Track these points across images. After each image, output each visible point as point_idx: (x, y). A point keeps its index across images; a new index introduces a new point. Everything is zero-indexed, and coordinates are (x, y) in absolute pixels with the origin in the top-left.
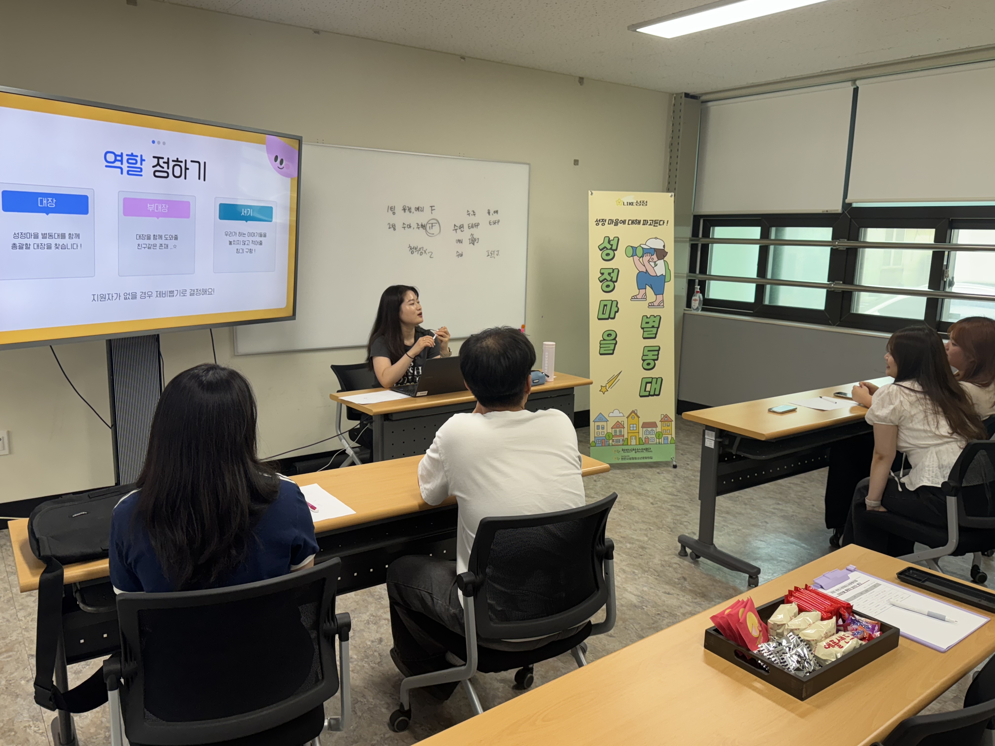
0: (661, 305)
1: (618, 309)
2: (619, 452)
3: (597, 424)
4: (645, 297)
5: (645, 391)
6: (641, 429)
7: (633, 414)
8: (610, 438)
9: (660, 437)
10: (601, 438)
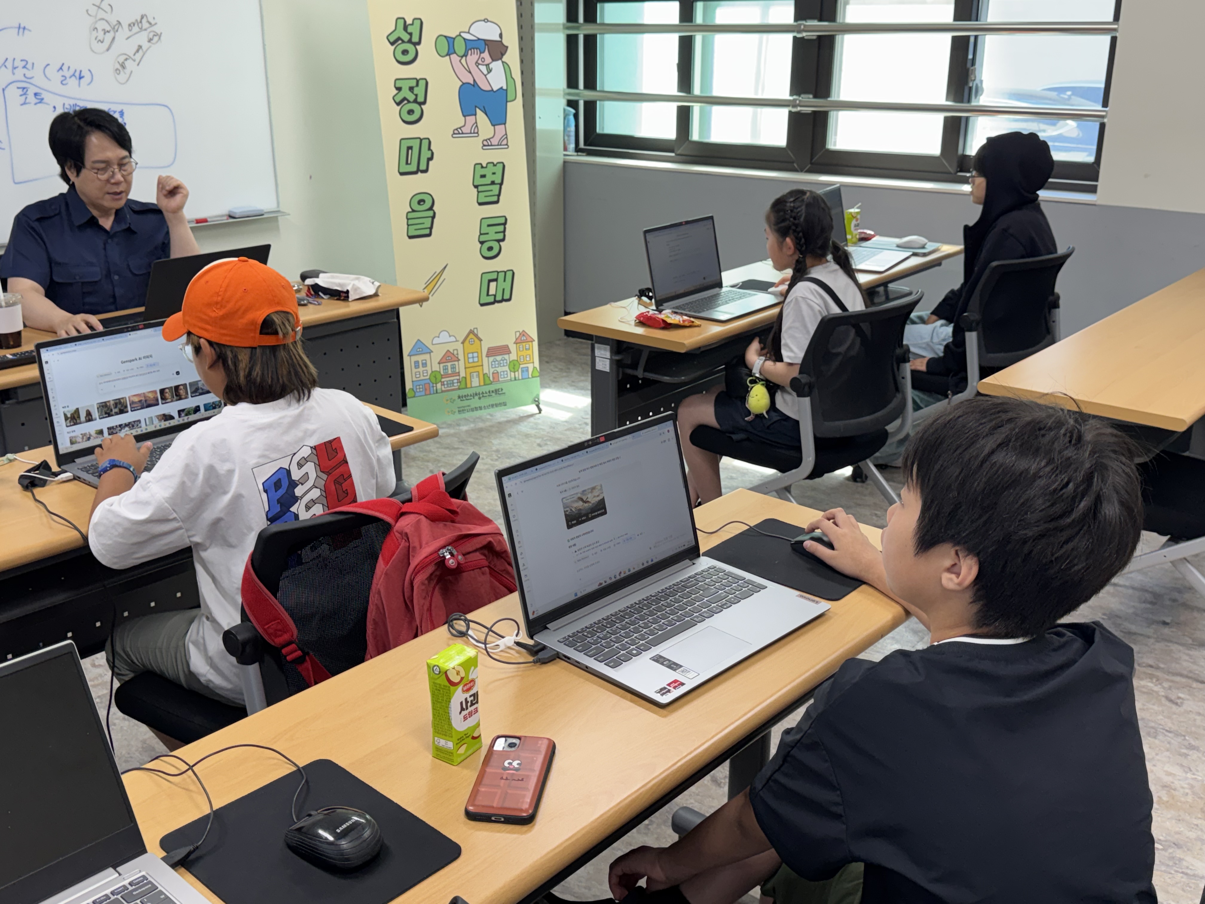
0: (503, 143)
1: (432, 154)
2: (454, 400)
3: (414, 359)
4: (476, 131)
5: (488, 295)
6: (485, 359)
7: (471, 336)
8: (438, 381)
9: (516, 369)
10: (422, 382)
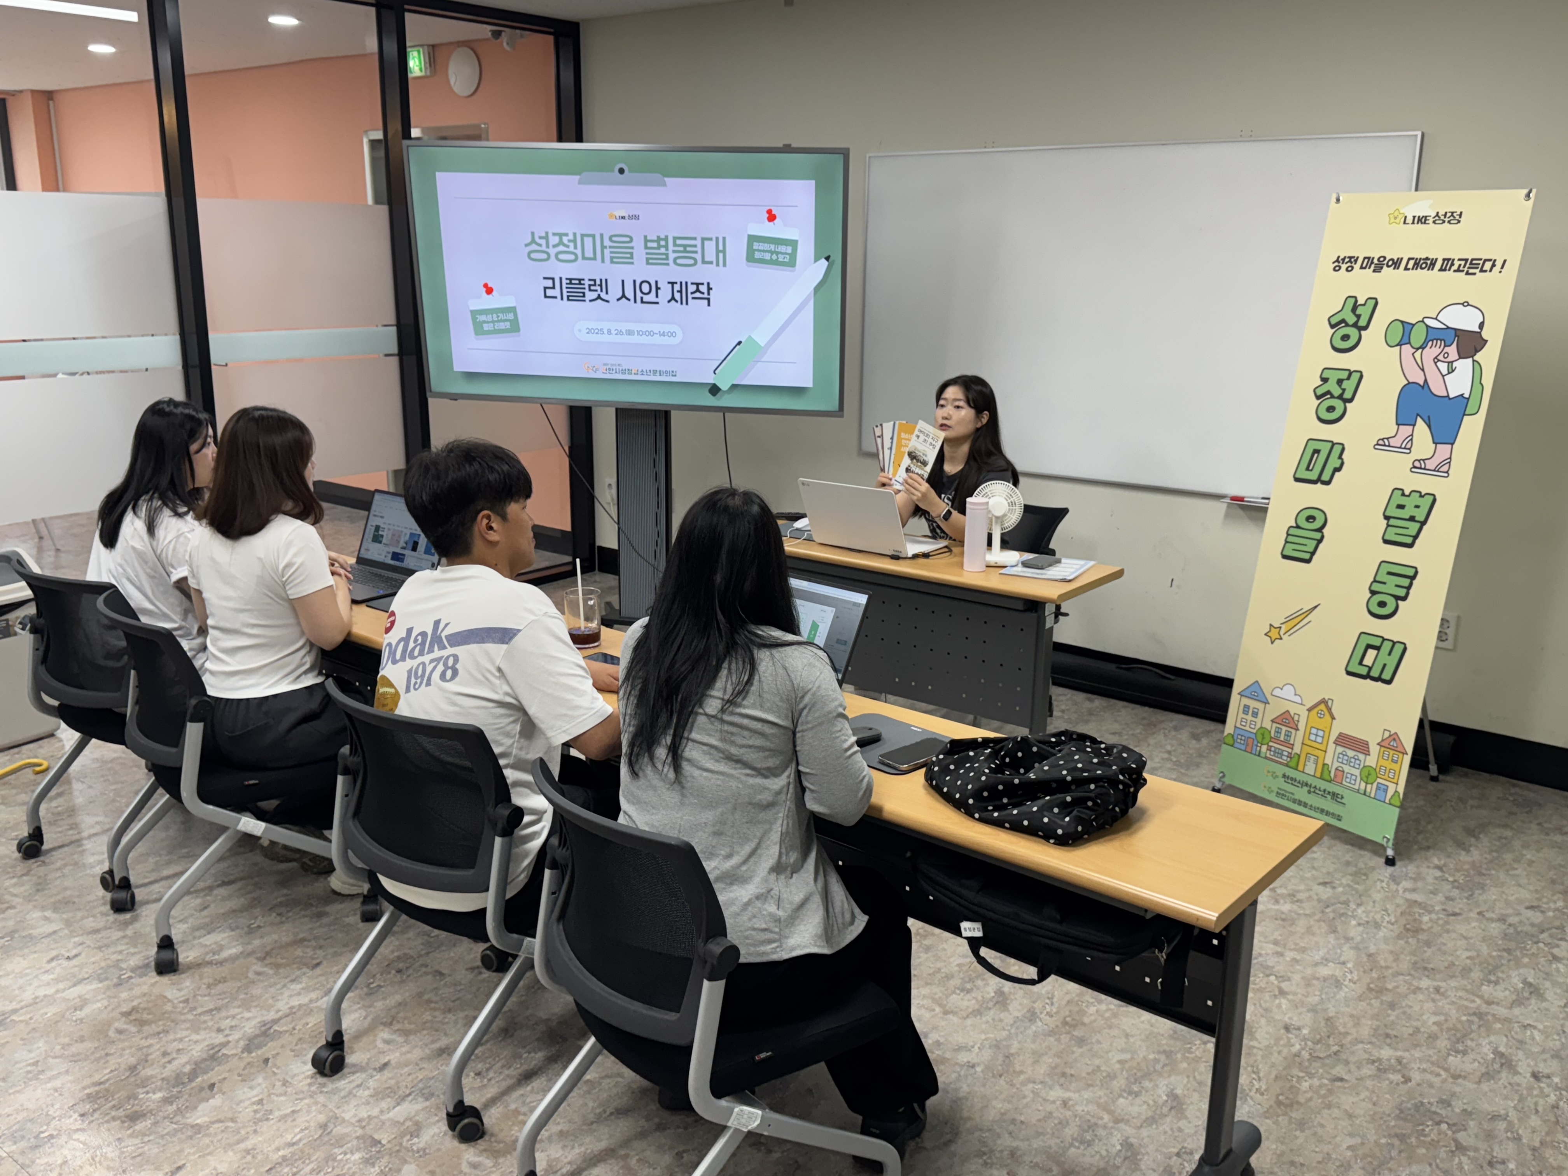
0: (1443, 470)
1: (1342, 464)
2: (1277, 776)
4: (1408, 446)
5: (1361, 663)
6: (1331, 746)
7: (1322, 707)
8: (1265, 741)
9: (1370, 781)
10: (1246, 734)
